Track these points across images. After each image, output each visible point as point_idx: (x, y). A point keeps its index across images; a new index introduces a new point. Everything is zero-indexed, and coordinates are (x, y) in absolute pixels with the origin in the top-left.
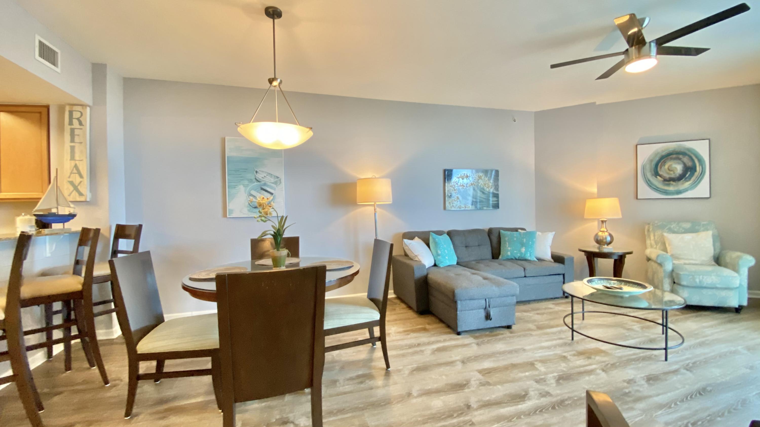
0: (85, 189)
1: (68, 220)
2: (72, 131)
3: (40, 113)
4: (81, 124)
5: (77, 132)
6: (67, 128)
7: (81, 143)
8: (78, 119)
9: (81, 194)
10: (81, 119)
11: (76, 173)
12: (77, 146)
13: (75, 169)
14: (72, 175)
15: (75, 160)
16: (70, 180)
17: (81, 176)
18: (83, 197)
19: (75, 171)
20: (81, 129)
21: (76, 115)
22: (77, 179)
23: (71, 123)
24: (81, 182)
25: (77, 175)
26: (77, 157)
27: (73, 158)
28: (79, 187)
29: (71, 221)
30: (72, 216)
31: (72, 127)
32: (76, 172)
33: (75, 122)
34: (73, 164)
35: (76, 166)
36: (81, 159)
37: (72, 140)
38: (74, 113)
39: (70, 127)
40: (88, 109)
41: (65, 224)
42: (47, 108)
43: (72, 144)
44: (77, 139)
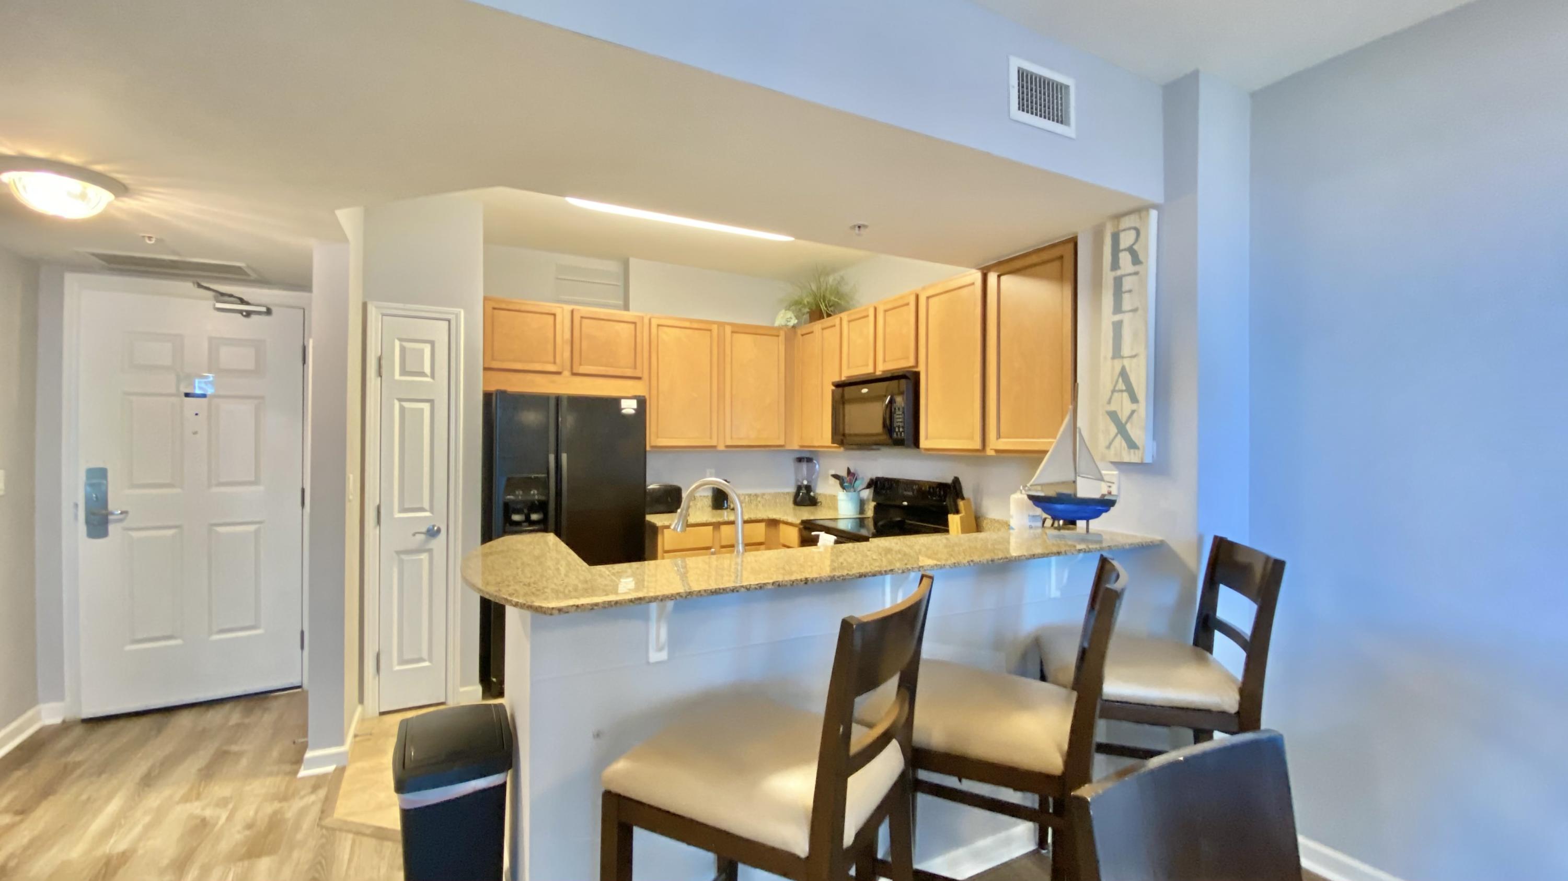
0: (1139, 431)
1: (1097, 515)
2: (1118, 282)
3: (1061, 257)
4: (1136, 260)
5: (1127, 283)
6: (1108, 276)
7: (1135, 310)
8: (1131, 250)
9: (1132, 445)
10: (1135, 247)
11: (1122, 391)
12: (1126, 318)
13: (1120, 380)
14: (1116, 394)
15: (1123, 357)
16: (1112, 408)
17: (1134, 399)
18: (1136, 451)
19: (1121, 386)
20: (1136, 273)
21: (1127, 239)
22: (1124, 406)
23: (1115, 265)
24: (1133, 412)
25: (1125, 395)
26: (1126, 351)
27: (1117, 353)
28: (1128, 427)
29: (1104, 515)
30: (1105, 504)
31: (1119, 273)
32: (1124, 388)
33: (1125, 258)
34: (1118, 369)
35: (1123, 374)
36: (1134, 353)
37: (1118, 309)
38: (1122, 235)
39: (1113, 274)
40: (1154, 214)
41: (1091, 522)
42: (1073, 242)
43: (1117, 318)
44: (1127, 305)
